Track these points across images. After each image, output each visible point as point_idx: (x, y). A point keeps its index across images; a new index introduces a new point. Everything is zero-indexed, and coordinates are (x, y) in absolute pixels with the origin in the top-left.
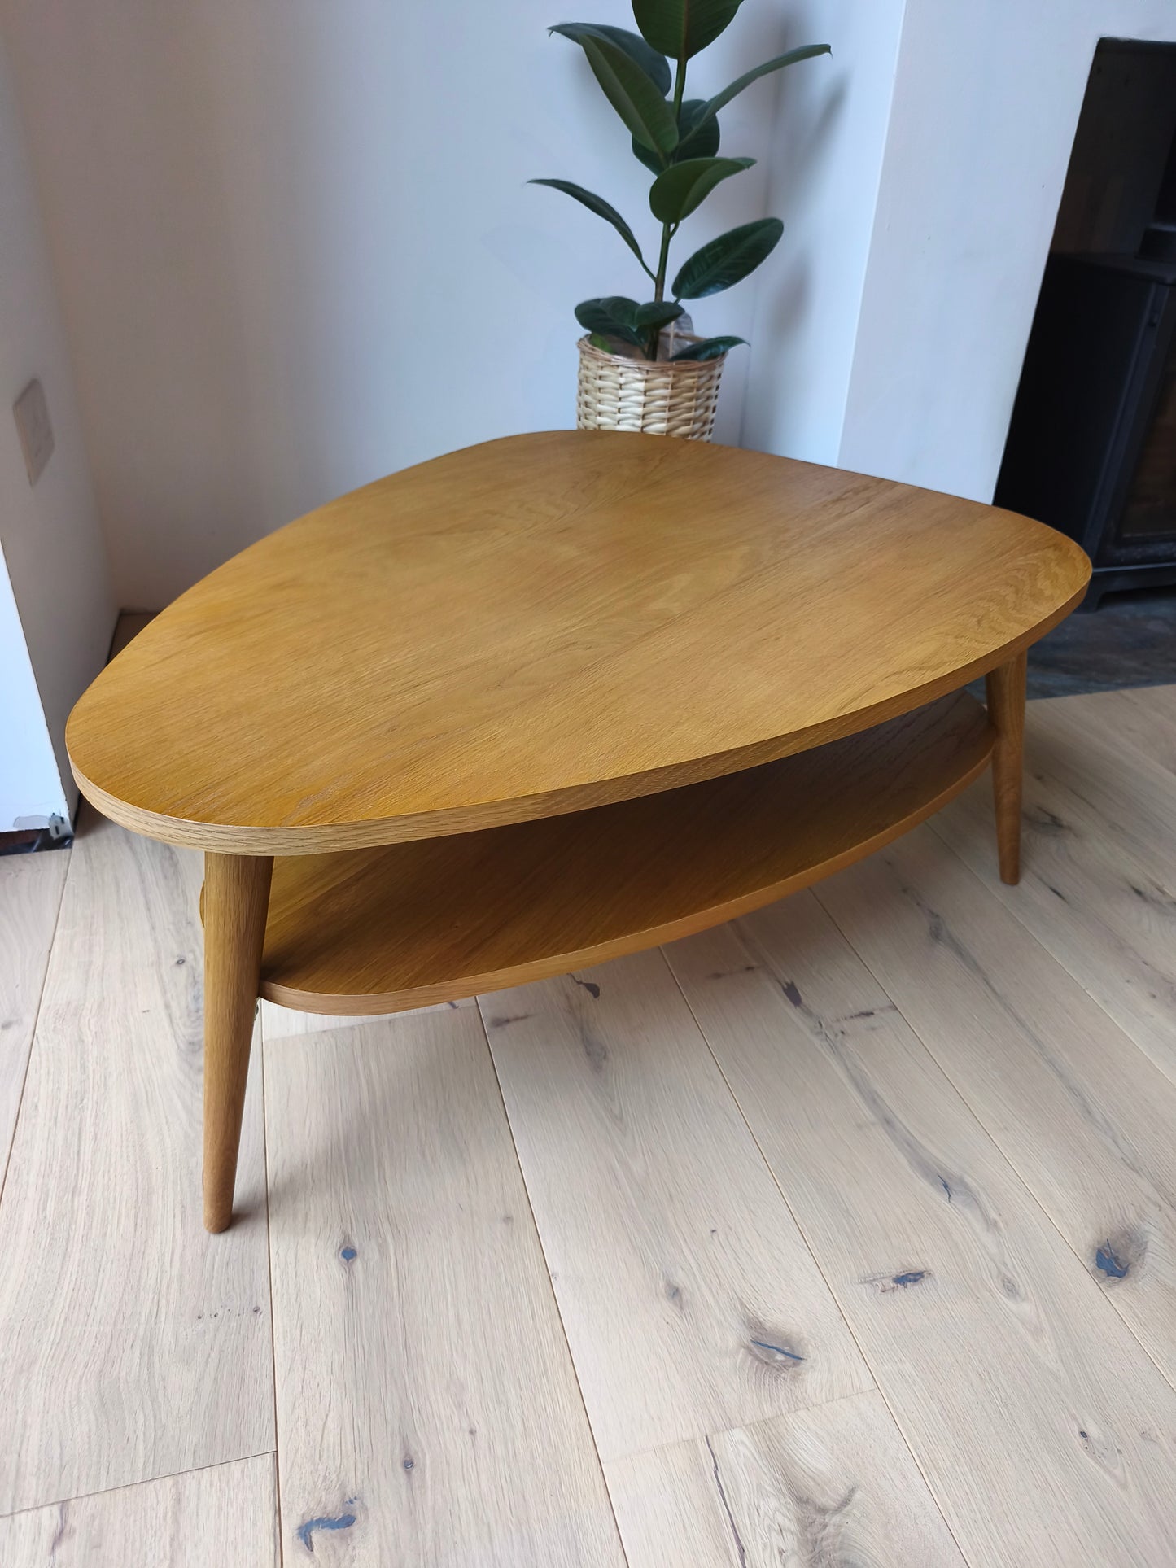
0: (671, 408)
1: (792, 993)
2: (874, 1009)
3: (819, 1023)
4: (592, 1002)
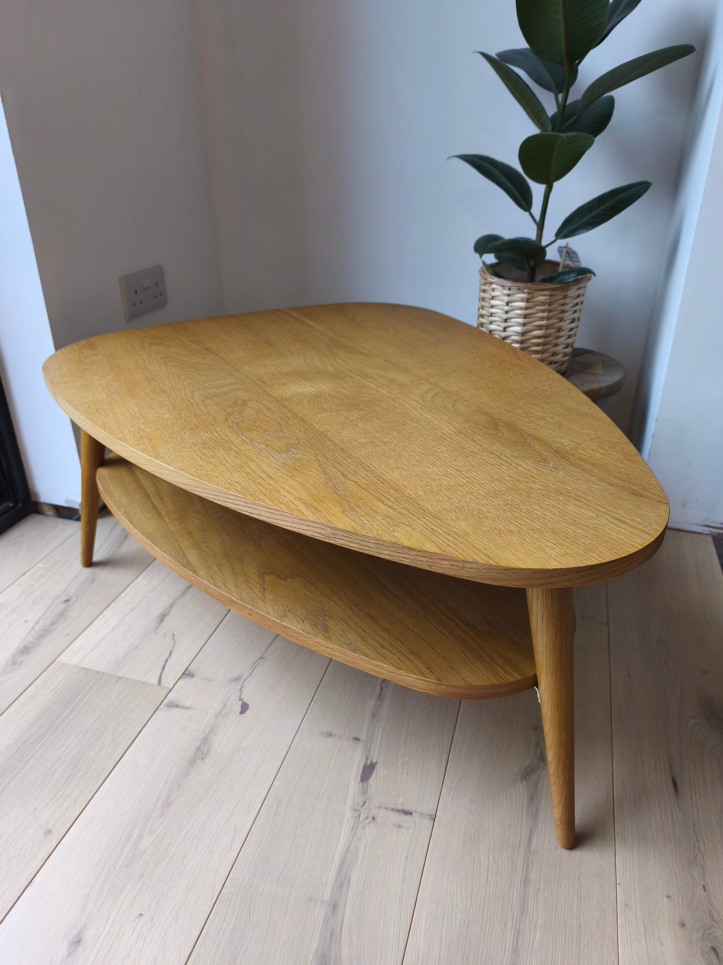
0: (525, 316)
1: (368, 771)
2: (416, 812)
3: (365, 803)
4: (235, 715)
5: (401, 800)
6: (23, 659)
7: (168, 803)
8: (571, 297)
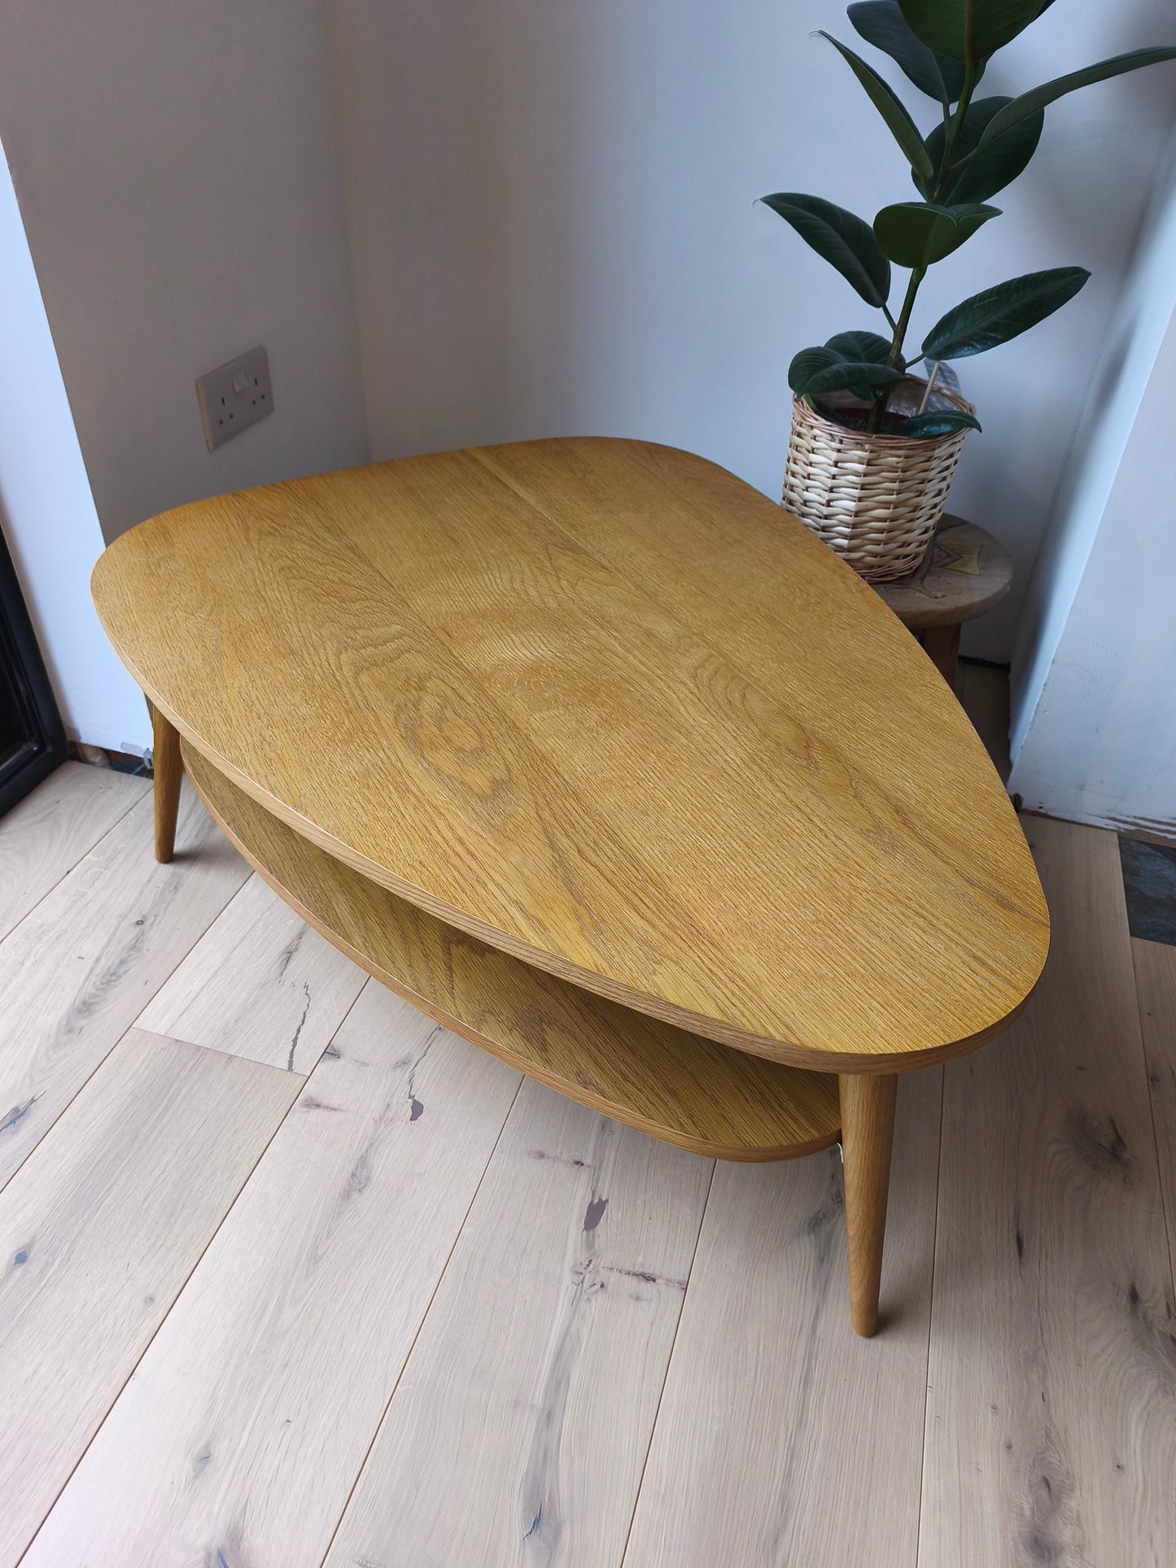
1: (595, 1214)
2: (661, 1277)
3: (590, 1261)
4: (404, 1123)
5: (640, 1259)
6: (82, 1023)
7: (315, 1259)
8: (940, 458)
